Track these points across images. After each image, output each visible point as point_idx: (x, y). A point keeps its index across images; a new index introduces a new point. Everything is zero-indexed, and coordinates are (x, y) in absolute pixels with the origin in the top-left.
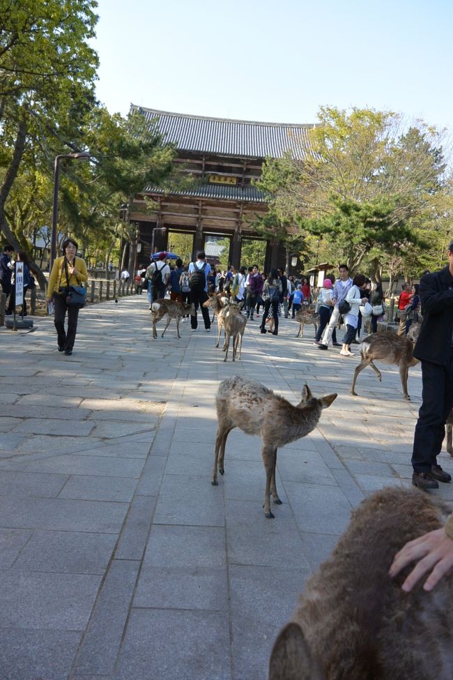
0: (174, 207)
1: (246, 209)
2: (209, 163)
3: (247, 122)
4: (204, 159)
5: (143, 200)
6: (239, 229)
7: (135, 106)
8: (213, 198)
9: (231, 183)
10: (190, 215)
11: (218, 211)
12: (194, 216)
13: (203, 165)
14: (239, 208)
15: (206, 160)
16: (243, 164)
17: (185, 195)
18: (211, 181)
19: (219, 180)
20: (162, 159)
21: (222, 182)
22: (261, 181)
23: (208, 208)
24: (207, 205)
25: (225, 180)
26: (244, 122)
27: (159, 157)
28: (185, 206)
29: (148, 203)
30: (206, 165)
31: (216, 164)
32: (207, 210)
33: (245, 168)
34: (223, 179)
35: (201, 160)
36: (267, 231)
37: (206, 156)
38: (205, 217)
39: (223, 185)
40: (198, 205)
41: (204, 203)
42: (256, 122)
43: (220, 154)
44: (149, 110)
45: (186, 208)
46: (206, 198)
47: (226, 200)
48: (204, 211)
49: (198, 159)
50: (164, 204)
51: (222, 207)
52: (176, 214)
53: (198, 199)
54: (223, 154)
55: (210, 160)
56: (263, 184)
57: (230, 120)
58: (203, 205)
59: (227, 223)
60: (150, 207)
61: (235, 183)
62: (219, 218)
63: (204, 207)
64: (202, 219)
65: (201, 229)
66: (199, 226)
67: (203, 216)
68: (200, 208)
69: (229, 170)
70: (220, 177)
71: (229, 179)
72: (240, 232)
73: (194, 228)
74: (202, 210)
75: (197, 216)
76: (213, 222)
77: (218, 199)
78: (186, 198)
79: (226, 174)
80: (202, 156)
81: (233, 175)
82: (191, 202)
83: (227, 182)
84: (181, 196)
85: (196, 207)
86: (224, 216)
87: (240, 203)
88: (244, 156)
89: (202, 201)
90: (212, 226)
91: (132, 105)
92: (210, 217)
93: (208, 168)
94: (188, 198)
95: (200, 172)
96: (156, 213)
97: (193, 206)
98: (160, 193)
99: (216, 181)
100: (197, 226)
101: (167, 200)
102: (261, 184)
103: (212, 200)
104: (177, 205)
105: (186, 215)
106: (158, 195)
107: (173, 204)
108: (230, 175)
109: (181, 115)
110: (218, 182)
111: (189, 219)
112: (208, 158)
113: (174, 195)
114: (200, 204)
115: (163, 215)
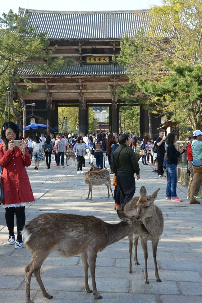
0: (60, 86)
1: (119, 81)
2: (84, 47)
3: (114, 11)
4: (80, 45)
5: (23, 82)
6: (114, 98)
7: (22, 9)
8: (90, 75)
9: (105, 62)
10: (72, 91)
11: (96, 85)
12: (76, 91)
13: (80, 49)
14: (112, 81)
15: (82, 45)
16: (112, 45)
17: (67, 75)
18: (88, 61)
19: (95, 60)
20: (33, 47)
21: (97, 61)
22: (121, 57)
23: (87, 83)
24: (86, 81)
25: (100, 60)
26: (112, 12)
27: (31, 46)
28: (68, 84)
29: (28, 85)
30: (82, 49)
31: (90, 47)
32: (87, 85)
33: (114, 49)
34: (97, 59)
35: (78, 45)
36: (130, 97)
37: (81, 42)
38: (85, 91)
39: (98, 64)
40: (78, 82)
41: (83, 80)
42: (121, 11)
43: (92, 39)
44: (34, 10)
45: (70, 86)
46: (84, 75)
47: (101, 75)
48: (84, 87)
49: (76, 45)
50: (50, 84)
51: (98, 81)
52: (61, 91)
53: (78, 77)
54: (95, 39)
55: (84, 45)
56: (123, 59)
57: (100, 12)
58: (82, 82)
59: (104, 95)
60: (30, 87)
61: (108, 62)
62: (97, 91)
63: (84, 84)
64: (83, 93)
65: (83, 101)
66: (82, 100)
67: (84, 91)
68: (80, 84)
69: (102, 51)
70: (95, 58)
71: (102, 59)
72: (116, 100)
73: (77, 101)
74: (82, 86)
75: (79, 91)
76: (93, 95)
77: (94, 76)
78: (68, 77)
79: (99, 55)
80: (78, 42)
81: (105, 55)
82: (72, 80)
83: (102, 61)
84: (63, 76)
85: (77, 84)
86: (101, 89)
87: (113, 77)
88: (112, 39)
89: (81, 79)
90: (92, 98)
91: (20, 9)
92: (90, 91)
93: (84, 51)
94: (69, 77)
95: (78, 55)
96: (45, 92)
97: (74, 84)
98: (46, 76)
99: (92, 61)
100: (80, 99)
101: (53, 80)
102: (120, 59)
103: (89, 77)
104: (61, 84)
105: (70, 91)
106: (45, 77)
107: (57, 84)
108: (103, 55)
109: (60, 12)
110: (94, 62)
111: (73, 94)
112: (83, 43)
113: (58, 76)
114: (80, 82)
115: (51, 93)
